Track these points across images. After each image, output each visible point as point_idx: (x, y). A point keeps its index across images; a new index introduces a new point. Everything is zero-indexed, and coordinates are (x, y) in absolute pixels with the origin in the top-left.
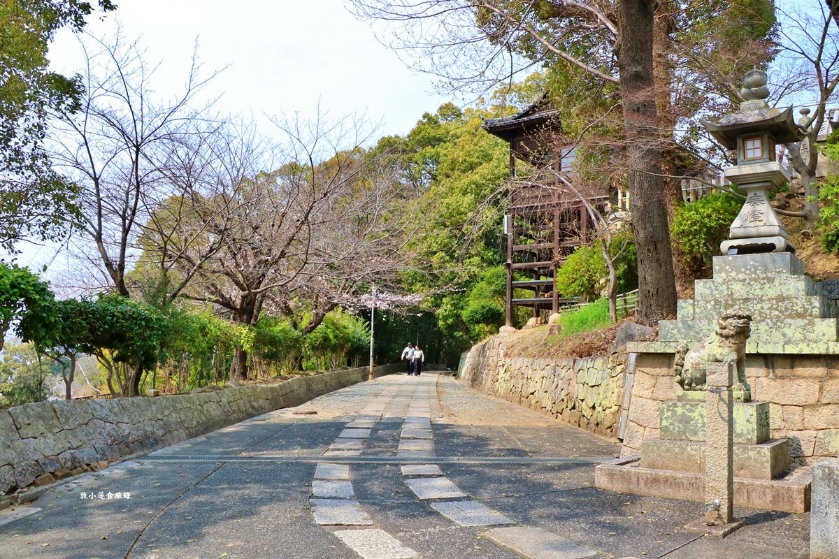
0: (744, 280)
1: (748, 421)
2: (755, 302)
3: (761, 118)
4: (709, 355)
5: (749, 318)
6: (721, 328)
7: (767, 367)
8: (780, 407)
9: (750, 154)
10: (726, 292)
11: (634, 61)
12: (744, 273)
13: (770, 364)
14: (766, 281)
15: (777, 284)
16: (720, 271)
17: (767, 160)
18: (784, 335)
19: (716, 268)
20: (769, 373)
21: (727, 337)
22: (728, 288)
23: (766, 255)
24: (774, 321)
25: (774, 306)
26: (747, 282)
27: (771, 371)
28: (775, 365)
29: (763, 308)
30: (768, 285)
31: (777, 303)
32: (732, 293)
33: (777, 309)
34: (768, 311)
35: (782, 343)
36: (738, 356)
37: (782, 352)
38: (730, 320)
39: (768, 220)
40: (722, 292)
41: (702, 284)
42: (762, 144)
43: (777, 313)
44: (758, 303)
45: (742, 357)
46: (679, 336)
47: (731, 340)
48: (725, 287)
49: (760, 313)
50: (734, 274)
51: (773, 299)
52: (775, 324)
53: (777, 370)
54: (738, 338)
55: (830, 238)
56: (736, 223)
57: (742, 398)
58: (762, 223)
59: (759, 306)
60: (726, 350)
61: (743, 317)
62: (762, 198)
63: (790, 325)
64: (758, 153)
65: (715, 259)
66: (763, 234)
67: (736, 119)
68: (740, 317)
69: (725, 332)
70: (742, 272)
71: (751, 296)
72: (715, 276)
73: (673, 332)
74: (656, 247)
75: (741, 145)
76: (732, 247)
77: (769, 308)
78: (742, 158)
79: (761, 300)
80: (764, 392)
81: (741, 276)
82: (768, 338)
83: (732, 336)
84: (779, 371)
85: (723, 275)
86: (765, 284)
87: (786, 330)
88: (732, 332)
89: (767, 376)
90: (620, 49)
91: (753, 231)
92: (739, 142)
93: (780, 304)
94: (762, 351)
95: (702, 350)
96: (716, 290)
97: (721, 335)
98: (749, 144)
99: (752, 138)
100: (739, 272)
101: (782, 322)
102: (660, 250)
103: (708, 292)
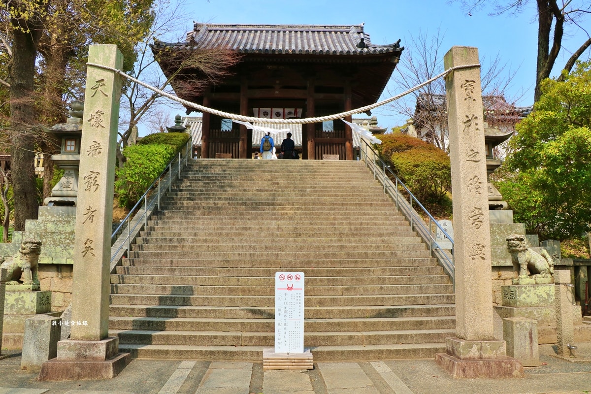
0: (54, 221)
1: (32, 301)
2: (57, 234)
3: (75, 129)
4: (14, 264)
5: (39, 244)
6: (22, 249)
7: (58, 271)
8: (63, 294)
9: (68, 149)
10: (43, 228)
11: (20, 76)
12: (56, 217)
13: (60, 270)
14: (65, 223)
15: (71, 225)
16: (42, 215)
17: (77, 153)
18: (69, 254)
19: (40, 213)
20: (58, 275)
21: (25, 254)
22: (44, 226)
23: (70, 208)
24: (65, 245)
25: (67, 237)
26: (55, 222)
27: (60, 274)
28: (62, 270)
29: (61, 238)
30: (66, 225)
31: (69, 235)
32: (46, 228)
33: (68, 239)
34: (64, 240)
35: (66, 258)
36: (31, 265)
37: (65, 263)
38: (27, 245)
39: (73, 188)
40: (41, 227)
41: (29, 222)
42: (76, 144)
43: (68, 241)
44: (59, 235)
45: (35, 265)
46: (10, 253)
47: (27, 256)
48: (42, 225)
49: (60, 240)
50: (50, 217)
51: (67, 233)
52: (65, 247)
53: (63, 273)
54: (32, 255)
55: (122, 199)
56: (57, 187)
57: (31, 289)
58: (69, 189)
59: (59, 236)
60: (24, 262)
61: (35, 243)
62: (72, 175)
63: (73, 248)
64: (73, 148)
65: (40, 207)
66: (69, 195)
67: (62, 127)
68: (33, 243)
69: (24, 251)
70: (54, 217)
71: (57, 231)
72: (39, 218)
73: (7, 250)
74: (26, 196)
75: (64, 142)
76: (51, 202)
77: (64, 238)
78: (63, 150)
79: (60, 233)
80: (55, 286)
81: (53, 219)
82: (61, 255)
83: (28, 254)
84: (64, 274)
85: (44, 217)
86: (65, 224)
87: (70, 251)
88: (28, 251)
89: (57, 277)
90: (11, 66)
91: (65, 193)
92: (63, 141)
93: (70, 236)
94: (55, 262)
95: (11, 262)
96: (38, 226)
97: (22, 253)
98: (69, 143)
99: (71, 139)
100: (53, 216)
101: (69, 246)
102: (29, 198)
103: (33, 227)
